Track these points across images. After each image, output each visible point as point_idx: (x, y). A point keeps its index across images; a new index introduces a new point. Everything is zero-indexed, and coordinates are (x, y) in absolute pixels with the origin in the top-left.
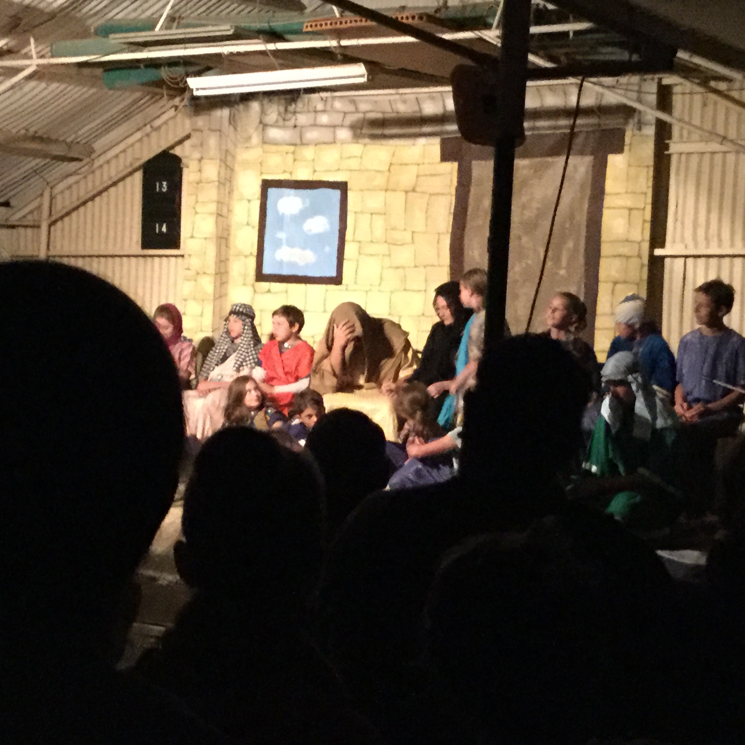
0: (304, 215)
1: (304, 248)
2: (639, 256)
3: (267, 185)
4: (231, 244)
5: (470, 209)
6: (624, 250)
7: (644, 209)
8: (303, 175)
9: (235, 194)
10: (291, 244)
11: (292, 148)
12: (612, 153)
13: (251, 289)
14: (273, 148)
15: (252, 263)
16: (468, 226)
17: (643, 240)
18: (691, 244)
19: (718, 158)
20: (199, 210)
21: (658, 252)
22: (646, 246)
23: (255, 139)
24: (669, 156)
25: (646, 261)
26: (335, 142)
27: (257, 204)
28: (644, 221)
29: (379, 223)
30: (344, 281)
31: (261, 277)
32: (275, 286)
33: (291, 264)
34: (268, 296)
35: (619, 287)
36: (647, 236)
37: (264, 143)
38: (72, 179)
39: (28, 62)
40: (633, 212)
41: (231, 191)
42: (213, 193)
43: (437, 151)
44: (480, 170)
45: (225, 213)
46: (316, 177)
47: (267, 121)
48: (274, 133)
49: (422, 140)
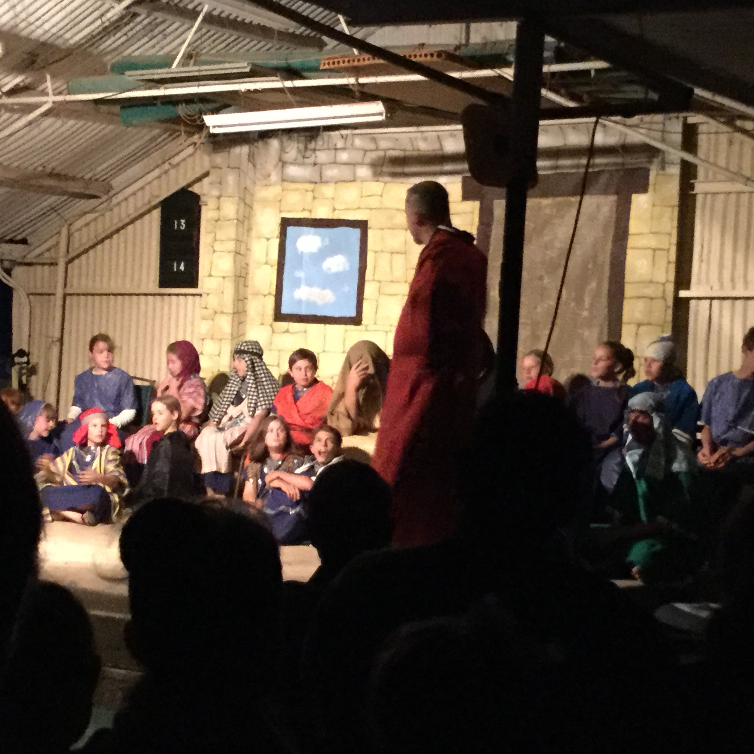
0: (323, 254)
1: (324, 288)
2: (664, 298)
3: (286, 223)
4: (250, 283)
6: (649, 291)
7: (668, 250)
8: (322, 213)
9: (254, 233)
10: (310, 284)
11: (311, 187)
12: (637, 192)
13: (269, 328)
14: (293, 186)
15: (270, 302)
17: (667, 281)
18: (716, 285)
19: (745, 198)
20: (217, 247)
21: (683, 294)
22: (670, 288)
23: (274, 177)
24: (695, 195)
25: (670, 302)
26: (354, 181)
27: (275, 244)
28: (669, 262)
29: (399, 262)
30: (363, 322)
31: (279, 316)
32: (295, 326)
33: (310, 303)
34: (287, 336)
35: (643, 329)
36: (672, 276)
37: (283, 180)
38: (89, 217)
39: (44, 99)
40: (658, 252)
41: (249, 230)
42: (232, 231)
43: (458, 190)
44: (502, 209)
45: (243, 252)
46: (336, 216)
47: (286, 158)
48: (293, 171)
49: (443, 178)
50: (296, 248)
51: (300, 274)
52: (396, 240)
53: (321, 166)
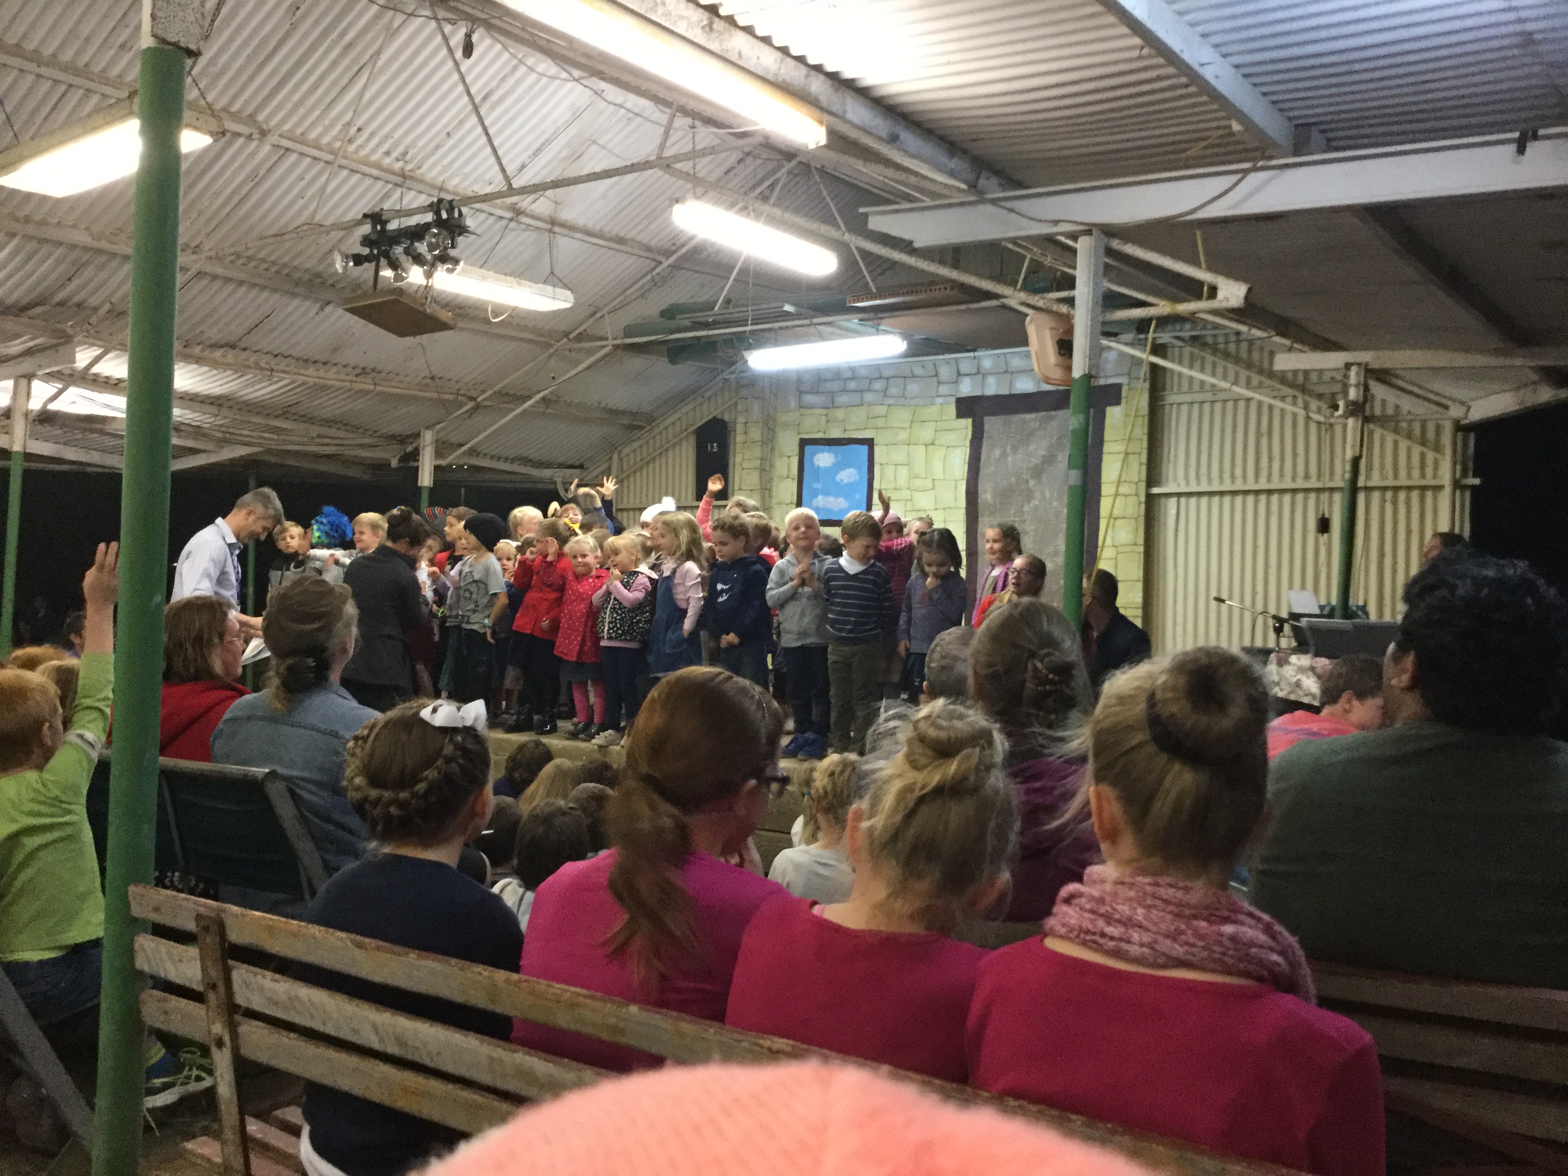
0: (836, 468)
1: (837, 495)
2: (1137, 495)
3: (804, 443)
4: (774, 494)
5: (983, 458)
6: (1124, 490)
7: (1140, 454)
8: (836, 433)
9: (776, 453)
10: (826, 494)
11: (826, 411)
12: (1112, 404)
14: (808, 411)
16: (981, 474)
17: (1140, 481)
18: (1183, 482)
19: (1207, 406)
20: (745, 465)
21: (1155, 490)
22: (1143, 486)
23: (793, 404)
24: (1164, 405)
25: (1143, 499)
26: (862, 405)
27: (795, 461)
28: (1141, 464)
29: (903, 472)
33: (825, 510)
35: (1119, 522)
36: (1144, 476)
37: (801, 407)
38: (636, 444)
39: (604, 343)
40: (1131, 456)
41: (773, 450)
42: (758, 452)
43: (952, 409)
44: (991, 423)
45: (768, 469)
46: (847, 435)
47: (802, 389)
48: (809, 399)
49: (939, 400)
50: (812, 463)
51: (817, 486)
52: (899, 455)
53: (832, 394)
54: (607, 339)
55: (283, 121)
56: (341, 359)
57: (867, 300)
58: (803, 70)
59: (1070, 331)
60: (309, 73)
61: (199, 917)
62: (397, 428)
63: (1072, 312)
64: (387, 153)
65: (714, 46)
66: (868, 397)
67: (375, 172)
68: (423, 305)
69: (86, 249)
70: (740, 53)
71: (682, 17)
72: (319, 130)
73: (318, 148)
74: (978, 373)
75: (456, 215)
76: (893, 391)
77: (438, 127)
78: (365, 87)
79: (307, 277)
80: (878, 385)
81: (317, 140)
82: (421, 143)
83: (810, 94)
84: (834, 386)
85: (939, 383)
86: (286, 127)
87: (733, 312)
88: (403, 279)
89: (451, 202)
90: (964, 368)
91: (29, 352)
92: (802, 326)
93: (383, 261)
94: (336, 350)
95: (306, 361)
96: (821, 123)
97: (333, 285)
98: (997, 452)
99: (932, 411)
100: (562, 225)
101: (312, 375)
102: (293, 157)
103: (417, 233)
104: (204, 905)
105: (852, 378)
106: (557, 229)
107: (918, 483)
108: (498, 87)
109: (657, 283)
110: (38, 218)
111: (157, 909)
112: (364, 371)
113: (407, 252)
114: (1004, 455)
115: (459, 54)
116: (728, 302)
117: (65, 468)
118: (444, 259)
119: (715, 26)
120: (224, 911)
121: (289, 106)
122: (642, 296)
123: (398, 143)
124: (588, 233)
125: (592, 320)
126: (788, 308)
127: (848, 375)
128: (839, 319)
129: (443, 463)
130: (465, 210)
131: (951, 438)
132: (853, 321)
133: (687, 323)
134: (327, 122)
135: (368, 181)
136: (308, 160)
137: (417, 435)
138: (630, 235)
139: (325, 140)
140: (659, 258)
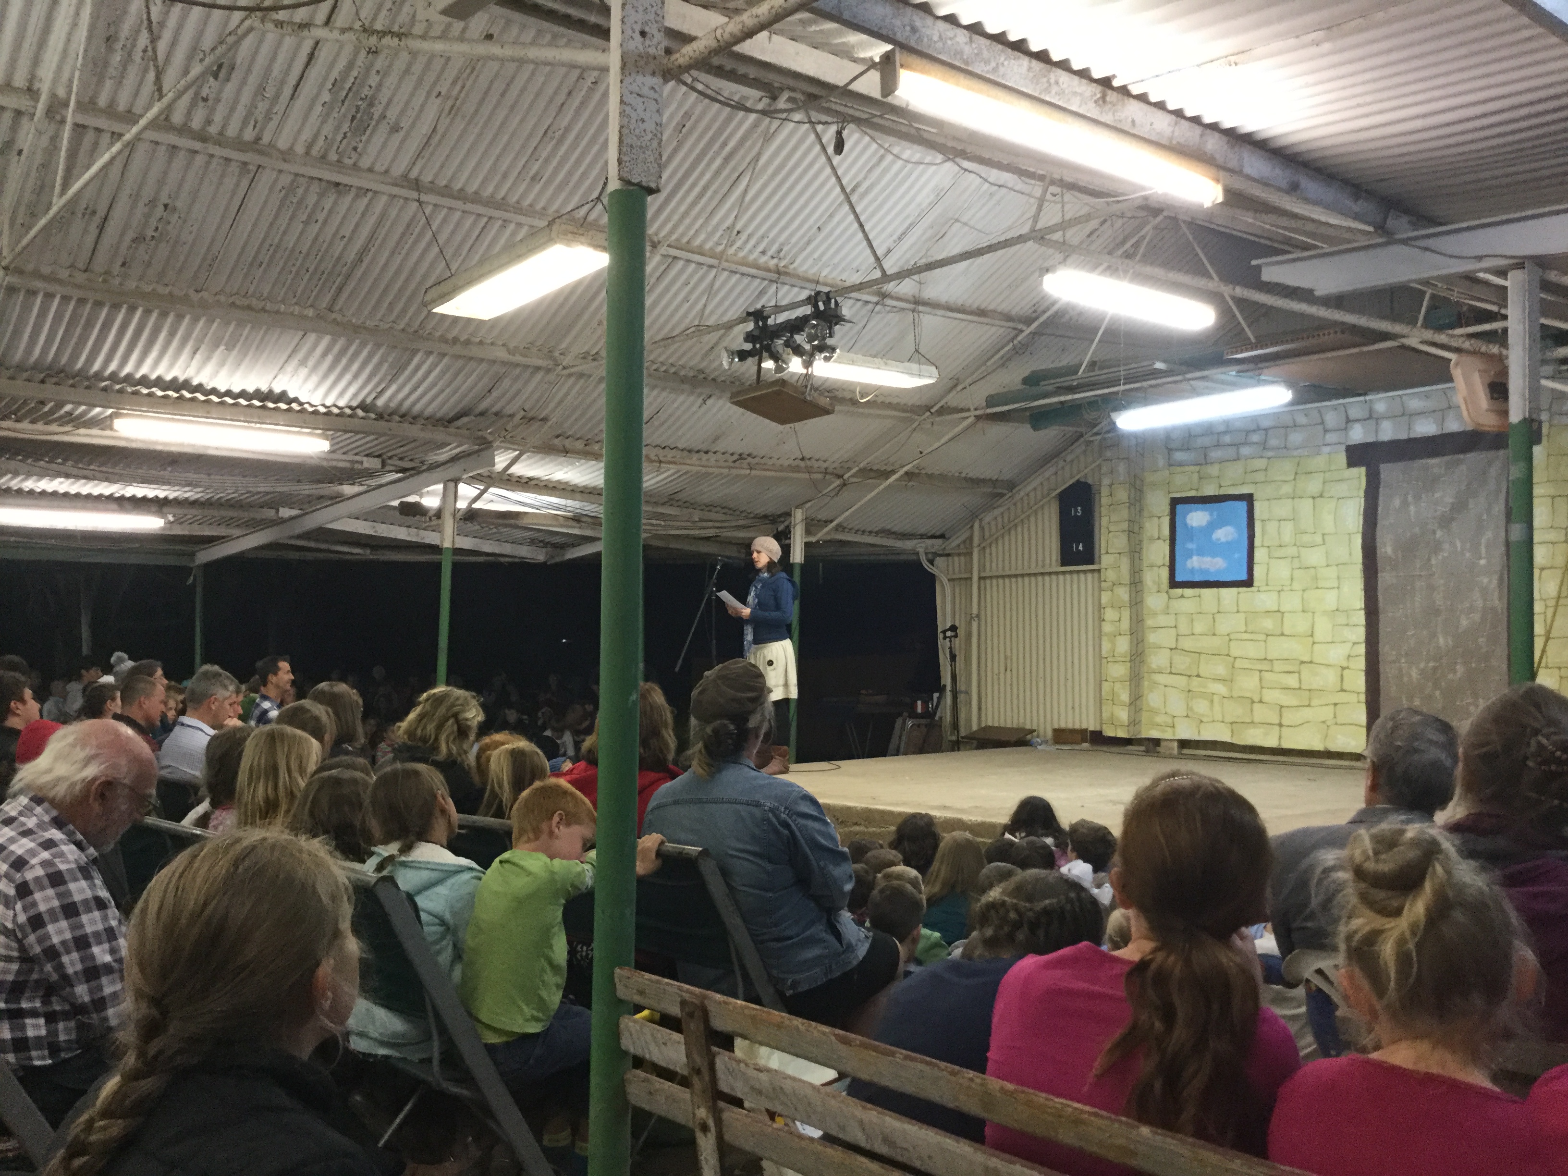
0: (1212, 526)
1: (1214, 556)
3: (1175, 502)
4: (1144, 557)
5: (1380, 509)
6: (1551, 537)
8: (1210, 490)
9: (1145, 514)
10: (1201, 553)
11: (1197, 468)
12: (1535, 444)
13: (1165, 596)
14: (1179, 469)
15: (1165, 573)
16: (1378, 527)
20: (1112, 528)
23: (1162, 463)
26: (1238, 459)
27: (1166, 521)
29: (1288, 528)
30: (1256, 583)
31: (1174, 584)
32: (1188, 592)
33: (1202, 571)
34: (1183, 601)
35: (1545, 573)
37: (1170, 465)
38: (997, 512)
39: (966, 414)
40: (1557, 500)
41: (1141, 511)
42: (1125, 513)
43: (1342, 458)
44: (1389, 472)
45: (1136, 529)
46: (1222, 492)
47: (1172, 446)
48: (1179, 456)
49: (1327, 449)
50: (1186, 525)
51: (1190, 546)
52: (1283, 509)
53: (1205, 449)
54: (969, 410)
55: (671, 232)
56: (720, 446)
57: (1247, 350)
58: (1198, 130)
59: (1504, 372)
60: (694, 185)
61: (683, 1003)
62: (771, 508)
63: (1504, 352)
64: (763, 253)
65: (1107, 118)
66: (1245, 451)
67: (753, 271)
68: (803, 393)
69: (504, 363)
70: (1133, 122)
71: (1075, 93)
72: (702, 237)
73: (702, 254)
74: (1370, 417)
75: (833, 305)
76: (1273, 442)
77: (811, 221)
78: (746, 191)
79: (691, 374)
80: (1255, 438)
81: (701, 246)
82: (794, 240)
83: (1205, 153)
84: (1207, 441)
85: (1326, 431)
86: (674, 237)
87: (1102, 375)
88: (784, 370)
89: (828, 294)
90: (1354, 413)
91: (454, 459)
92: (1175, 382)
93: (765, 354)
94: (716, 439)
95: (690, 451)
96: (1217, 181)
97: (714, 380)
98: (1397, 502)
99: (1319, 461)
100: (926, 303)
101: (694, 465)
102: (681, 264)
103: (797, 326)
104: (688, 991)
105: (1225, 433)
106: (921, 308)
107: (1306, 538)
108: (865, 178)
109: (1021, 350)
110: (463, 338)
111: (641, 993)
112: (741, 457)
113: (787, 344)
114: (1405, 503)
115: (831, 150)
116: (1093, 364)
117: (481, 559)
118: (821, 349)
119: (1108, 99)
120: (705, 997)
121: (676, 217)
122: (1003, 365)
123: (773, 241)
124: (949, 308)
125: (954, 393)
126: (1159, 365)
127: (1222, 428)
128: (1215, 373)
129: (813, 539)
130: (839, 299)
131: (1342, 489)
132: (1231, 373)
133: (1050, 388)
134: (710, 229)
135: (746, 280)
136: (693, 265)
137: (788, 514)
138: (991, 307)
139: (708, 246)
140: (1020, 326)
